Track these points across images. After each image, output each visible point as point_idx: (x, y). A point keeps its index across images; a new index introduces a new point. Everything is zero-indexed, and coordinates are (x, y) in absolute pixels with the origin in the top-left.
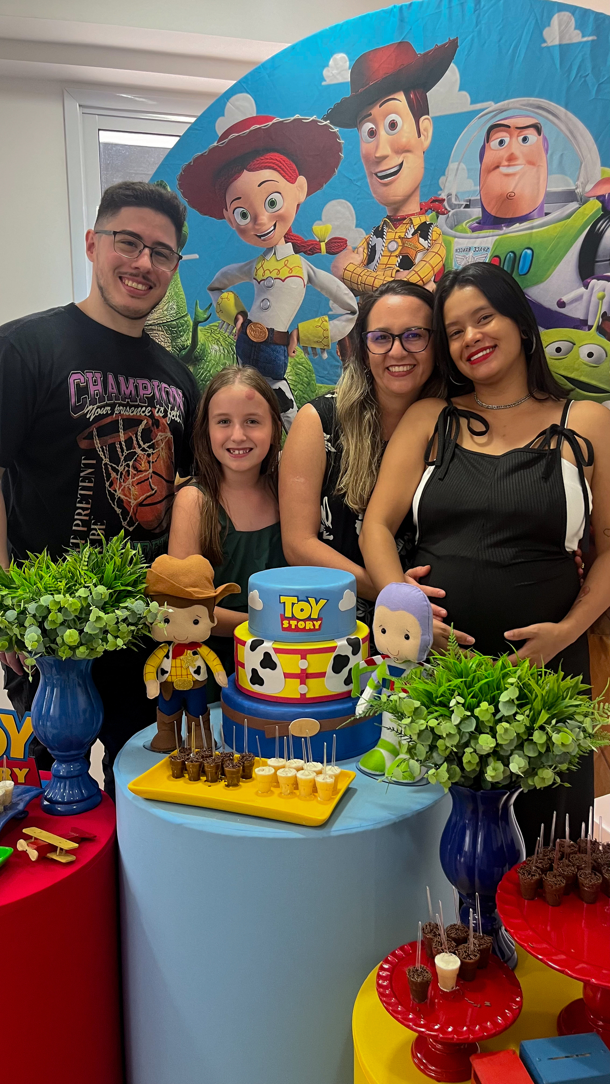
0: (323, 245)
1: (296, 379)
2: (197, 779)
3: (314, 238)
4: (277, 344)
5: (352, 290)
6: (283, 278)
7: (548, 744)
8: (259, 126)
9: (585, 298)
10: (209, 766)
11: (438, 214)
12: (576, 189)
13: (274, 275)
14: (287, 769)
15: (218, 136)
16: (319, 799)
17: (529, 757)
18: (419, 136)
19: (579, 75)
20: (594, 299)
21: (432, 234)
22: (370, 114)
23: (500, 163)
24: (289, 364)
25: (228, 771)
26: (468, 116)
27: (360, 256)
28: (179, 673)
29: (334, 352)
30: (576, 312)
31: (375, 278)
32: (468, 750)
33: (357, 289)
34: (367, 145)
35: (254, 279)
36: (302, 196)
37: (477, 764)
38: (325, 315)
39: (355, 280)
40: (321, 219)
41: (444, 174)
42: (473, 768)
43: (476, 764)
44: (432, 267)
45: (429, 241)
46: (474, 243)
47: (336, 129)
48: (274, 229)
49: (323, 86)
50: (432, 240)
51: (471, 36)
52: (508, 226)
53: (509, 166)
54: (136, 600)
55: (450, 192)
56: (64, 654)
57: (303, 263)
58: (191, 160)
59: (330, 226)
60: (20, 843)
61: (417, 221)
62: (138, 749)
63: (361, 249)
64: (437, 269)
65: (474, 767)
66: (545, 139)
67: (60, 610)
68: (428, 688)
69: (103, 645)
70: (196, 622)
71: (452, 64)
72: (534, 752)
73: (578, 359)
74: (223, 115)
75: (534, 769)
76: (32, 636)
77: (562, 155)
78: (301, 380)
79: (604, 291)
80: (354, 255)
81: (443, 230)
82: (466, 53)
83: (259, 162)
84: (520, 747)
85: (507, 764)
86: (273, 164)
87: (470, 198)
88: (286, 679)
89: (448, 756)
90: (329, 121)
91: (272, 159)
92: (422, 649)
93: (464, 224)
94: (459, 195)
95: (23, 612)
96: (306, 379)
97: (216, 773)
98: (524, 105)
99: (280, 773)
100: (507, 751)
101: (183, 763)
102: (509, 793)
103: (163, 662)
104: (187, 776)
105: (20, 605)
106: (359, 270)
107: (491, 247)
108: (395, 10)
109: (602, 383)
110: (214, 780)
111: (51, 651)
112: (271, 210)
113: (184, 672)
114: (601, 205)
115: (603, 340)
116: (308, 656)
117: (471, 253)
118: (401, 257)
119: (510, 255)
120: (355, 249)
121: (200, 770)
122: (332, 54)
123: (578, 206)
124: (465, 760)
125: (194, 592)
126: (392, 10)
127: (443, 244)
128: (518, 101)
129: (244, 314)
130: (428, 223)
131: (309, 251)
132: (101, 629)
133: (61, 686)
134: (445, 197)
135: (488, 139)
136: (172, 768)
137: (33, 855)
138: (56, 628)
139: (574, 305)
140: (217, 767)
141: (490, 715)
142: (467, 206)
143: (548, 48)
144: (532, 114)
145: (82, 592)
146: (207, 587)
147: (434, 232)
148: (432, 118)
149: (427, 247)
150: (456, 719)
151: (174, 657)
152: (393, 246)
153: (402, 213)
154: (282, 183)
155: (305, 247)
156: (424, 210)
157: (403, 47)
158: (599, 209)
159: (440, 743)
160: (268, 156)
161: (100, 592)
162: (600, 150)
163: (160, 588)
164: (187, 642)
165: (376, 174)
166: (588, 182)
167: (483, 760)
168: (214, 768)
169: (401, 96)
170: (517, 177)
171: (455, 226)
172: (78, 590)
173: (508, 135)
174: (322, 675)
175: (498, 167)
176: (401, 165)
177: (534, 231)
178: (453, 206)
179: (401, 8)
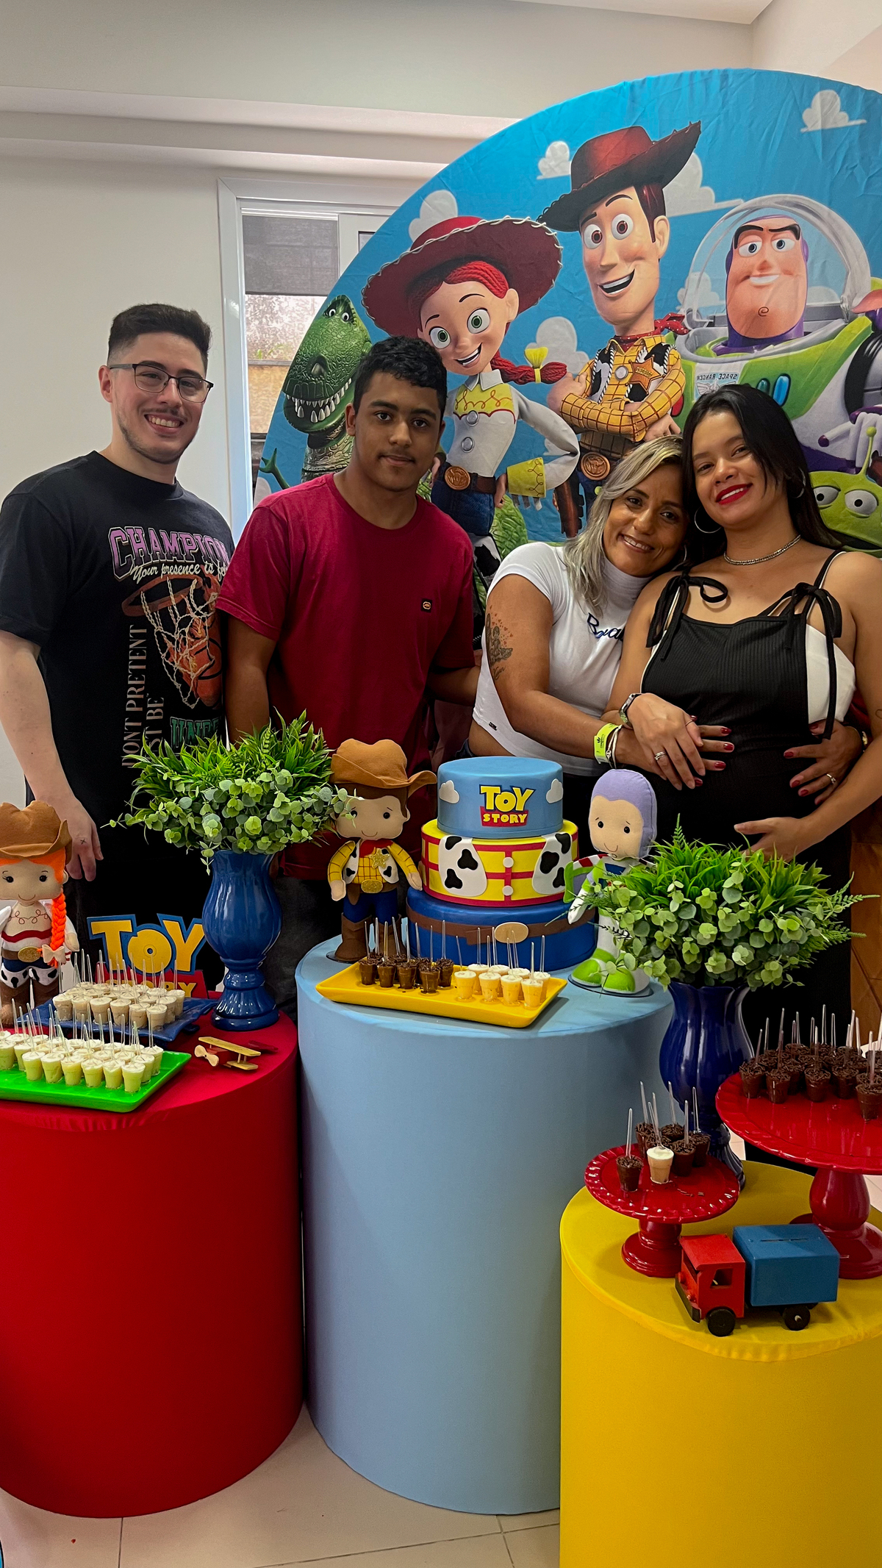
0: (537, 372)
1: (503, 534)
2: (391, 986)
3: (527, 363)
4: (483, 493)
5: (572, 426)
6: (489, 413)
7: (775, 933)
8: (461, 229)
9: (852, 434)
10: (403, 971)
11: (676, 333)
12: (842, 303)
13: (478, 409)
14: (489, 973)
15: (412, 241)
16: (525, 1005)
17: (756, 949)
18: (654, 240)
19: (845, 167)
20: (863, 435)
21: (668, 358)
22: (595, 215)
23: (751, 273)
24: (495, 517)
25: (425, 975)
26: (713, 216)
27: (583, 385)
28: (367, 874)
29: (549, 501)
30: (841, 451)
31: (600, 411)
32: (688, 939)
33: (578, 425)
34: (591, 251)
35: (455, 413)
36: (513, 313)
37: (698, 954)
38: (539, 456)
39: (575, 412)
40: (535, 341)
41: (683, 286)
42: (693, 960)
43: (696, 956)
44: (669, 397)
45: (665, 366)
46: (719, 369)
47: (554, 233)
48: (479, 352)
49: (540, 180)
50: (669, 365)
51: (717, 119)
52: (760, 349)
53: (760, 276)
54: (322, 787)
55: (690, 307)
56: (243, 845)
57: (514, 394)
58: (379, 271)
59: (545, 349)
60: (198, 1049)
61: (651, 343)
62: (321, 958)
63: (583, 377)
64: (674, 400)
65: (695, 958)
66: (805, 244)
67: (240, 796)
68: (646, 877)
69: (287, 836)
70: (387, 816)
71: (693, 153)
72: (760, 942)
73: (844, 508)
74: (418, 217)
75: (761, 963)
76: (210, 825)
77: (825, 262)
78: (509, 535)
79: (875, 426)
80: (578, 385)
81: (682, 352)
82: (710, 140)
83: (460, 273)
84: (745, 939)
85: (729, 956)
86: (479, 274)
87: (714, 315)
88: (490, 880)
89: (667, 950)
90: (545, 223)
91: (476, 269)
92: (645, 843)
93: (707, 346)
94: (701, 312)
95: (200, 799)
96: (515, 534)
97: (412, 978)
98: (779, 203)
99: (481, 977)
100: (730, 940)
101: (375, 967)
102: (734, 991)
103: (349, 861)
104: (379, 983)
105: (194, 793)
106: (580, 402)
107: (740, 374)
108: (625, 88)
109: (872, 537)
110: (409, 987)
111: (226, 843)
112: (475, 330)
113: (373, 873)
114: (871, 322)
115: (874, 485)
116: (514, 853)
117: (717, 379)
118: (631, 386)
119: (763, 384)
120: (577, 377)
121: (393, 976)
122: (549, 142)
123: (843, 324)
124: (684, 951)
125: (386, 780)
126: (621, 88)
127: (682, 370)
128: (773, 198)
129: (442, 456)
130: (663, 344)
131: (521, 379)
132: (285, 816)
133: (236, 885)
134: (685, 314)
135: (736, 243)
136: (362, 974)
137: (214, 1060)
138: (235, 817)
139: (839, 443)
140: (413, 971)
141: (712, 903)
142: (711, 325)
143: (809, 133)
144: (790, 214)
145: (264, 777)
146: (399, 776)
147: (672, 355)
148: (669, 218)
149: (662, 373)
150: (674, 906)
151: (362, 856)
152: (622, 373)
153: (632, 333)
154: (488, 297)
155: (515, 375)
156: (659, 330)
157: (635, 132)
158: (869, 327)
159: (658, 935)
160: (473, 264)
161: (285, 776)
162: (869, 256)
163: (346, 775)
164: (376, 838)
165: (602, 287)
166: (856, 294)
167: (705, 952)
168: (410, 973)
169: (632, 192)
170: (771, 289)
171: (697, 348)
172: (258, 775)
173: (760, 239)
174: (529, 875)
175: (748, 277)
176: (632, 275)
177: (791, 353)
178: (694, 325)
179: (632, 86)
